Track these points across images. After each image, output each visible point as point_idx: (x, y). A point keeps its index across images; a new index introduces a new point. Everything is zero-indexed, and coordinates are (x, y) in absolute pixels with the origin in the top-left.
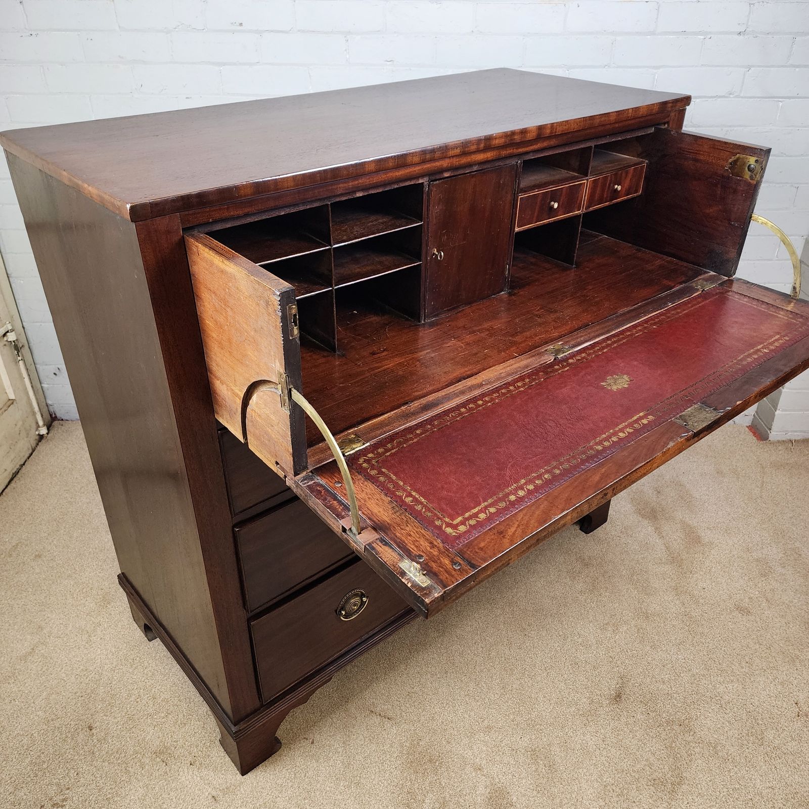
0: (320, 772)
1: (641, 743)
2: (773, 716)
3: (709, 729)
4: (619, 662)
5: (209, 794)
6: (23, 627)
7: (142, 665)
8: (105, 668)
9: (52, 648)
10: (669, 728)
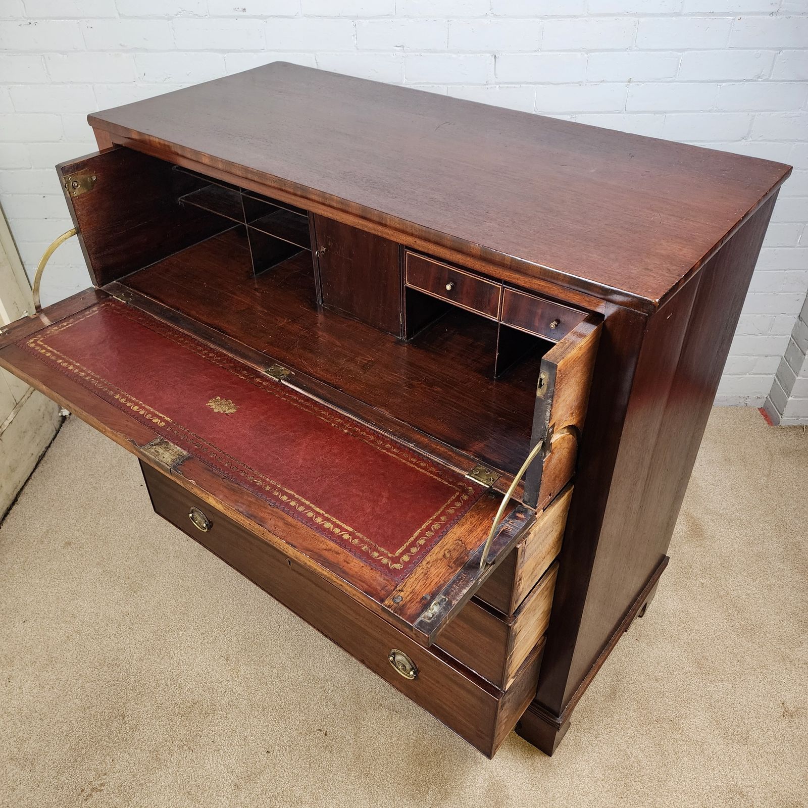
0: (332, 762)
1: (631, 740)
2: (759, 715)
3: (697, 727)
4: (615, 659)
5: (232, 782)
6: (58, 616)
7: (169, 655)
8: (135, 658)
9: (85, 637)
10: (659, 725)
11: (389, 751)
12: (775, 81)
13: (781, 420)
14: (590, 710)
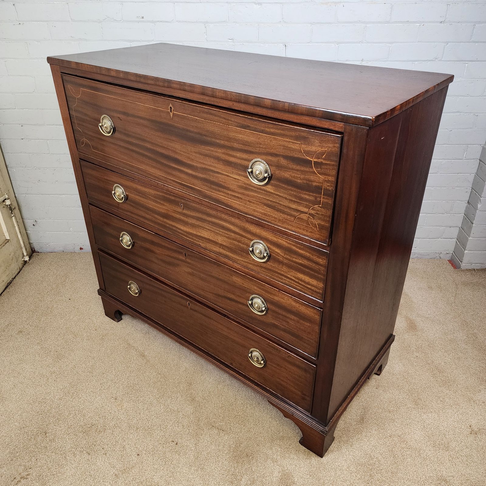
0: (180, 461)
1: (374, 448)
2: (455, 433)
3: (416, 440)
4: (363, 400)
5: (113, 473)
7: (78, 396)
8: (56, 398)
10: (391, 439)
11: (217, 454)
12: (445, 61)
13: (462, 265)
14: (347, 430)
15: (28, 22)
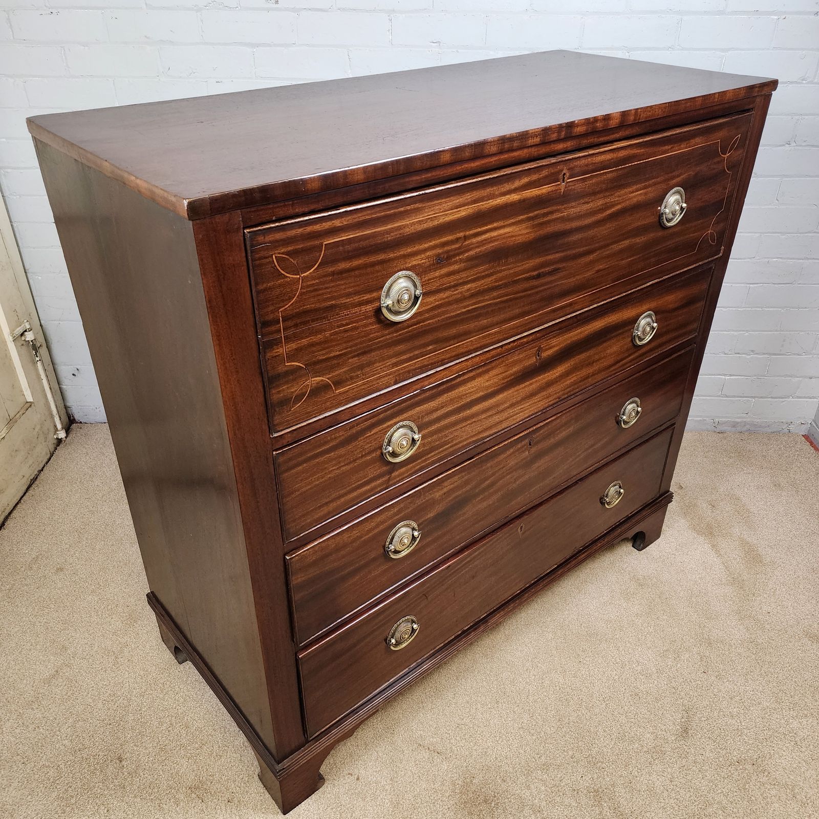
0: (367, 812)
1: (711, 784)
3: (784, 769)
6: (46, 647)
7: (173, 690)
8: (134, 693)
9: (77, 671)
10: (741, 767)
11: (432, 798)
15: (67, 10)
